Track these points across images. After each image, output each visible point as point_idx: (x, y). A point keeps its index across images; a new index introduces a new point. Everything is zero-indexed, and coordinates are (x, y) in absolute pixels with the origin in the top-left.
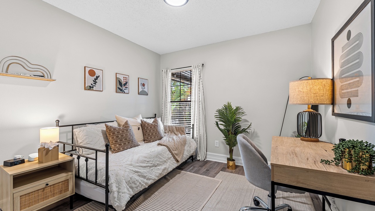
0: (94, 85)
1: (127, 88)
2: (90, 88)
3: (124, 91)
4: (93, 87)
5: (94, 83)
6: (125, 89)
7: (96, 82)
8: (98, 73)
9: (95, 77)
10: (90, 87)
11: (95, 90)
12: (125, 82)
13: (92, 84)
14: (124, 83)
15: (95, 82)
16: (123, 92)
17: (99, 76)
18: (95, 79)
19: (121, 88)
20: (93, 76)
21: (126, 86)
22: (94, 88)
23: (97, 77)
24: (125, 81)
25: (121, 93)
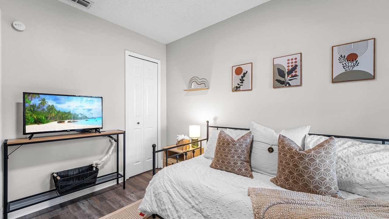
0: (241, 84)
1: (296, 76)
2: (237, 89)
3: (288, 83)
4: (239, 87)
5: (241, 82)
6: (290, 80)
7: (244, 80)
8: (245, 68)
9: (242, 75)
10: (237, 87)
11: (242, 90)
12: (290, 68)
13: (238, 84)
14: (288, 69)
15: (242, 80)
16: (287, 85)
17: (247, 71)
18: (242, 77)
19: (282, 79)
20: (240, 75)
21: (294, 74)
22: (241, 89)
23: (245, 74)
24: (292, 66)
25: (283, 87)
